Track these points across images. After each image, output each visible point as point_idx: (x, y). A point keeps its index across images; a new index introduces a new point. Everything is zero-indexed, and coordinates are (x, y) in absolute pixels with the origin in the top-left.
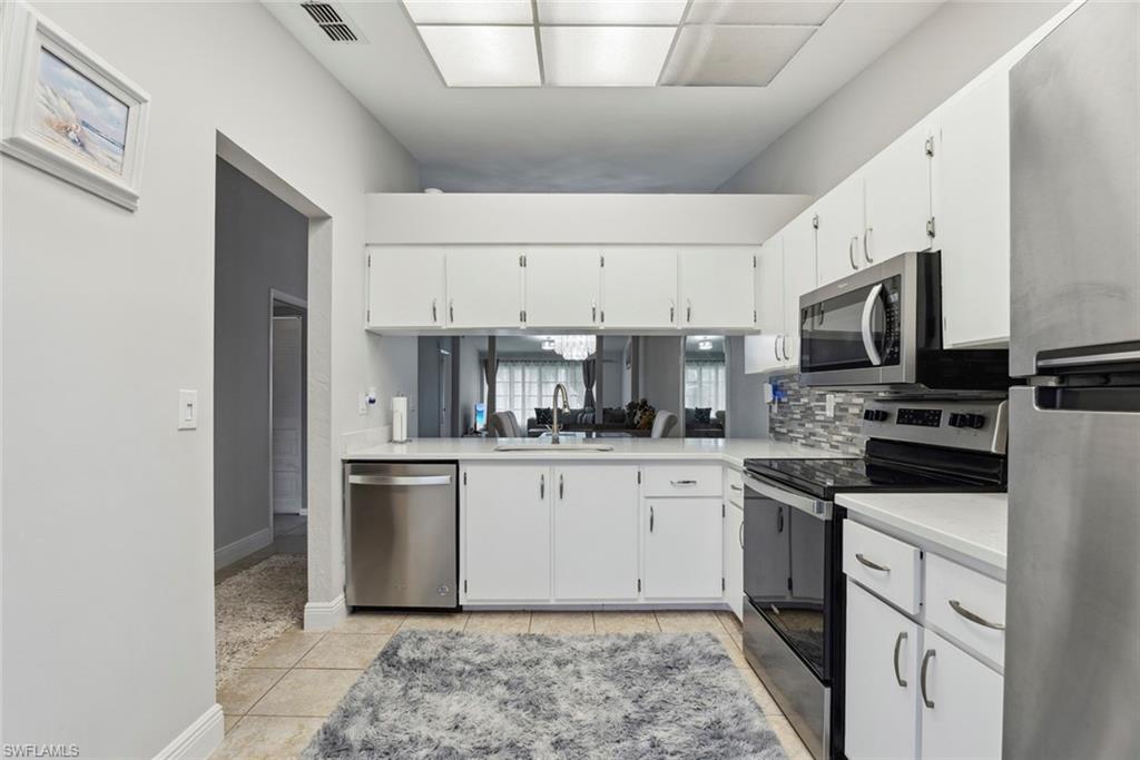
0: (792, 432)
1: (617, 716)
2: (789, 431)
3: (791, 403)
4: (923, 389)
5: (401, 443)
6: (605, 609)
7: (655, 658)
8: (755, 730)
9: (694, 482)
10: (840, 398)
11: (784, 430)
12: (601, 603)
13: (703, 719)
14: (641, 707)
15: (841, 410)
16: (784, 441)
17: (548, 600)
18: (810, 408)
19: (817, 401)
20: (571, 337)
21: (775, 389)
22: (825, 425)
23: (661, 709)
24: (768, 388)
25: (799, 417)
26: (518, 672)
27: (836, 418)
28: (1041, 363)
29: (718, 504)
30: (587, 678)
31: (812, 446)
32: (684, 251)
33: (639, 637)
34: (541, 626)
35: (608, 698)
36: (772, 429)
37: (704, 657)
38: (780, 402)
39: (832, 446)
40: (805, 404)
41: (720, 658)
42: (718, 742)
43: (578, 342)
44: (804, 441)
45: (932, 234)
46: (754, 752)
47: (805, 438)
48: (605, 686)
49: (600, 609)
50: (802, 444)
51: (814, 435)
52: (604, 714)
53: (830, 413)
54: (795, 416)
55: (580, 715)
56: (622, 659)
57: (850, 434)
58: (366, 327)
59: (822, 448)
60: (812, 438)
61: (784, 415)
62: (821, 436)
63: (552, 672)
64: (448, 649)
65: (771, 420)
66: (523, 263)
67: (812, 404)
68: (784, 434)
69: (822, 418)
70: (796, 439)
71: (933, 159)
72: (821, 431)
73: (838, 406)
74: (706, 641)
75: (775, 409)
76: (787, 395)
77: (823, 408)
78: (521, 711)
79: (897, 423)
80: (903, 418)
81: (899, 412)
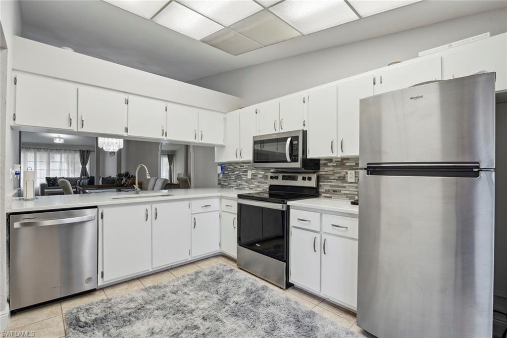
0: (230, 184)
1: (216, 300)
2: (228, 184)
3: (230, 174)
4: (303, 170)
5: (32, 200)
6: (172, 267)
7: (210, 278)
8: (260, 286)
9: (210, 206)
10: (254, 172)
11: (227, 184)
12: (170, 265)
13: (243, 290)
14: (220, 294)
15: (254, 176)
16: (226, 188)
17: (148, 270)
18: (240, 175)
19: (243, 172)
20: (110, 139)
21: (222, 169)
22: (246, 182)
23: (227, 292)
24: (219, 168)
25: (234, 178)
26: (160, 303)
27: (252, 179)
28: (368, 165)
29: (217, 214)
30: (191, 293)
31: (240, 189)
32: (200, 111)
33: (197, 273)
34: (148, 282)
35: (206, 297)
36: (219, 184)
37: (226, 272)
38: (223, 173)
39: (250, 189)
40: (237, 174)
41: (231, 270)
42: (254, 294)
43: (115, 142)
44: (236, 188)
45: (304, 125)
46: (265, 292)
47: (237, 186)
48: (201, 293)
49: (170, 268)
50: (236, 189)
51: (242, 185)
52: (211, 302)
53: (249, 177)
54: (232, 178)
55: (202, 306)
56: (198, 282)
57: (258, 184)
58: (12, 125)
59: (246, 190)
60: (241, 186)
61: (226, 178)
62: (244, 185)
63: (174, 297)
64: (110, 308)
65: (219, 180)
66: (127, 102)
67: (241, 174)
68: (226, 185)
69: (246, 179)
70: (232, 187)
71: (305, 104)
72: (245, 183)
73: (253, 175)
74: (221, 267)
75: (221, 176)
76: (227, 170)
77: (246, 175)
78: (176, 315)
79: (282, 179)
80: (284, 178)
81: (283, 176)
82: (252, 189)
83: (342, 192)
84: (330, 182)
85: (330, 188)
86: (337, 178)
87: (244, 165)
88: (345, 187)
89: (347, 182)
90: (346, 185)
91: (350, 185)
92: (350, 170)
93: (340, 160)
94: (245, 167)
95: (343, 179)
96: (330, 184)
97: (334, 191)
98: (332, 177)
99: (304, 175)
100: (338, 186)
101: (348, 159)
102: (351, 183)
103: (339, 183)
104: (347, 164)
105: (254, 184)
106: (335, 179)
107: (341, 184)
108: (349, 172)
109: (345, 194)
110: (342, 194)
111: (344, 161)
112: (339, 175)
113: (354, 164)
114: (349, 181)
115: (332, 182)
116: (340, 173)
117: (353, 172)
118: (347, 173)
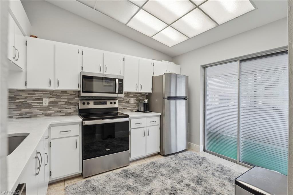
15: (53, 103)
27: (50, 106)
53: (46, 104)
67: (29, 102)
69: (38, 106)
73: (51, 102)
79: (94, 104)
80: (95, 103)
81: (94, 102)
82: (51, 115)
83: (128, 109)
84: (122, 104)
85: (122, 107)
86: (125, 102)
87: (35, 93)
88: (129, 106)
89: (130, 104)
90: (129, 105)
91: (132, 105)
92: (131, 98)
93: (127, 93)
94: (37, 95)
95: (128, 102)
96: (121, 105)
97: (124, 109)
98: (123, 102)
99: (112, 101)
100: (126, 106)
101: (130, 93)
102: (132, 104)
103: (126, 105)
104: (130, 95)
105: (53, 110)
106: (124, 103)
107: (127, 105)
108: (131, 99)
109: (129, 109)
110: (128, 110)
111: (129, 94)
112: (126, 101)
113: (133, 95)
114: (131, 103)
115: (123, 104)
116: (127, 100)
117: (133, 99)
118: (130, 100)
